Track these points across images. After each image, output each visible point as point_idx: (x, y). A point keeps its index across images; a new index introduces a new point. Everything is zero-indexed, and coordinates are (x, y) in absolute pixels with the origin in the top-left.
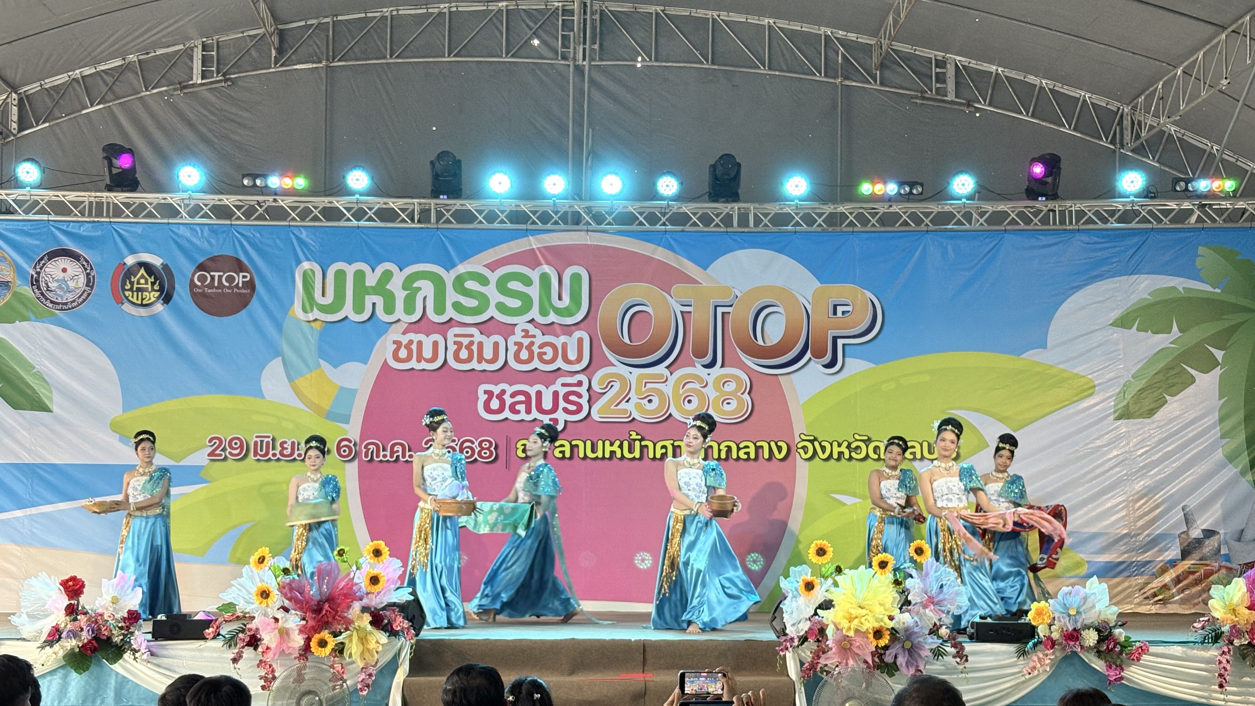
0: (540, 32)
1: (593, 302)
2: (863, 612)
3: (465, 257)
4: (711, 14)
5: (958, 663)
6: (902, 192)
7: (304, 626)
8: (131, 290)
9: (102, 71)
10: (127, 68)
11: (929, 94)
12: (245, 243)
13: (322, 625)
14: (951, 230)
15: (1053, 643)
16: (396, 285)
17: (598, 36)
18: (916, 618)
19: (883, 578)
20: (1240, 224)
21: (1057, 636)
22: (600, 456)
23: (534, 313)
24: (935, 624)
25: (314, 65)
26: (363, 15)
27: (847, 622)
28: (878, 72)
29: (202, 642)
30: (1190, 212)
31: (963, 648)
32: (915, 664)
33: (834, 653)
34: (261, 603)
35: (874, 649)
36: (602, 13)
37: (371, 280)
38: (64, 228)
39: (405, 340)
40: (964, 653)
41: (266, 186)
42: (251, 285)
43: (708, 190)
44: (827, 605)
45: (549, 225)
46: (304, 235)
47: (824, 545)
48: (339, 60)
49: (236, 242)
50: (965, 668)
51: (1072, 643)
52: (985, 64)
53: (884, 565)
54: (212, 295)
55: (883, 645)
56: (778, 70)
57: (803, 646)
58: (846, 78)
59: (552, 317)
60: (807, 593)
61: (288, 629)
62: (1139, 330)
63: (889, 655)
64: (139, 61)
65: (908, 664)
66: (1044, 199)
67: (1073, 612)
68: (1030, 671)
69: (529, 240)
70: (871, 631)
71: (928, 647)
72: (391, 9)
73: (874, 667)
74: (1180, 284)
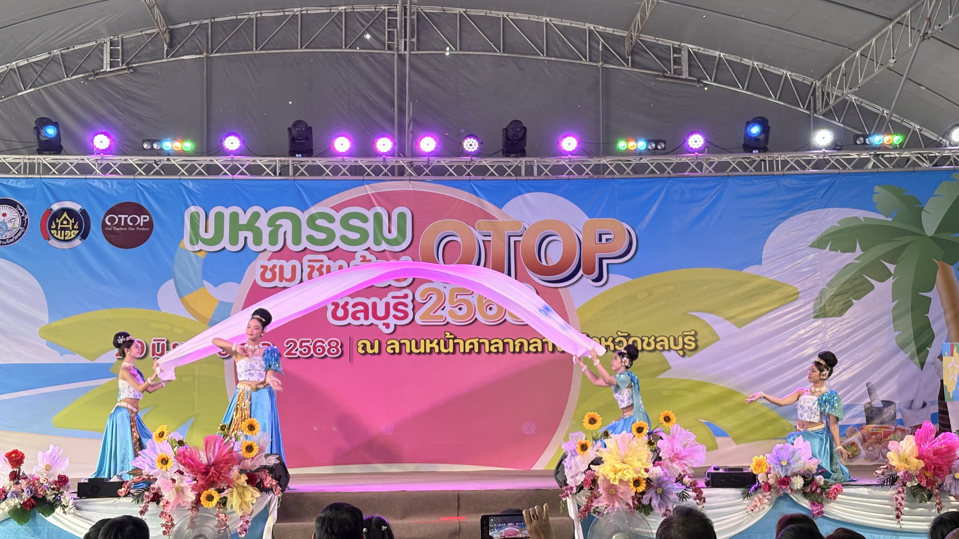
0: (371, 29)
1: (415, 234)
2: (625, 466)
3: (315, 201)
4: (502, 14)
5: (698, 504)
6: (650, 147)
7: (196, 485)
8: (56, 229)
9: (33, 62)
10: (52, 60)
11: (668, 74)
12: (145, 193)
13: (210, 484)
14: (687, 177)
15: (769, 487)
16: (262, 223)
17: (416, 32)
18: (666, 470)
19: (640, 440)
20: (906, 168)
21: (773, 482)
22: (423, 351)
23: (370, 243)
24: (680, 474)
25: (197, 56)
26: (235, 17)
27: (613, 474)
28: (630, 58)
29: (116, 499)
30: (868, 160)
31: (701, 493)
32: (665, 505)
33: (604, 498)
34: (161, 468)
35: (634, 495)
36: (419, 14)
37: (244, 219)
38: (5, 183)
39: (270, 265)
40: (702, 496)
41: (161, 149)
42: (149, 225)
43: (502, 148)
44: (598, 461)
45: (380, 176)
46: (191, 185)
47: (595, 415)
48: (216, 52)
49: (138, 191)
50: (703, 507)
51: (784, 487)
52: (711, 51)
53: (640, 430)
54: (119, 232)
55: (641, 491)
56: (554, 57)
57: (580, 493)
58: (606, 62)
59: (384, 246)
60: (582, 452)
61: (183, 487)
62: (831, 250)
64: (61, 54)
65: (660, 505)
66: (757, 151)
67: (784, 463)
68: (752, 508)
69: (365, 188)
70: (632, 481)
71: (675, 492)
72: (256, 12)
73: (634, 508)
74: (861, 214)
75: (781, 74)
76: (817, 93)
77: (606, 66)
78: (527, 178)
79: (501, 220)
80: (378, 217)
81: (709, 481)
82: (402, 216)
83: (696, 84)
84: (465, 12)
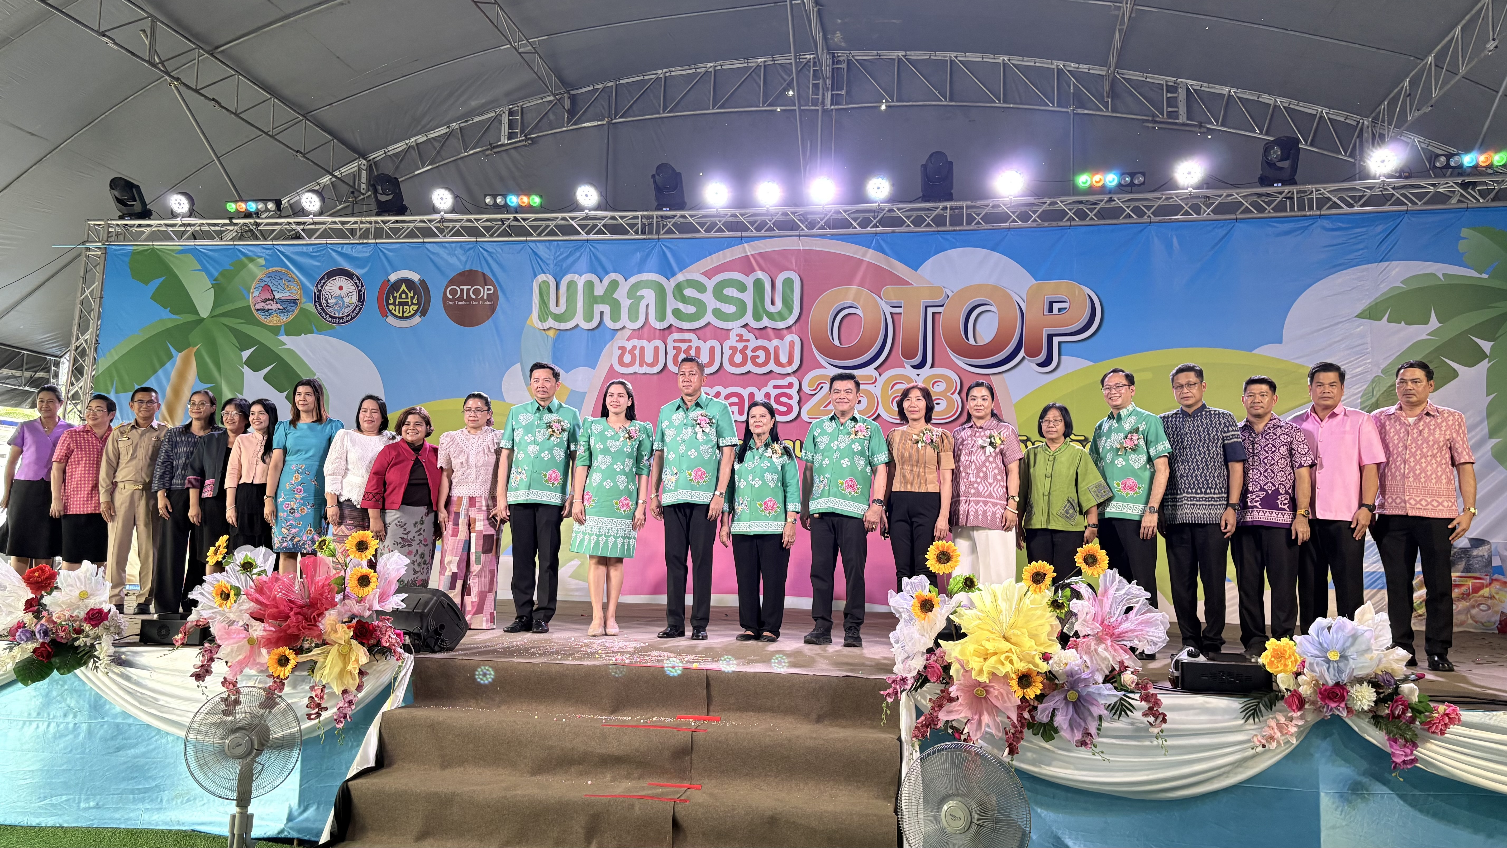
0: (794, 83)
1: (805, 305)
2: (1007, 646)
3: (684, 266)
4: (949, 56)
5: (1151, 724)
6: (1123, 182)
8: (394, 304)
9: (431, 138)
10: (450, 134)
11: (1160, 118)
12: (489, 258)
14: (1177, 221)
15: (1300, 702)
16: (621, 294)
17: (846, 83)
18: (1085, 657)
19: (1038, 597)
21: (1309, 692)
23: (748, 318)
24: (1113, 669)
25: (599, 123)
26: (640, 78)
27: (982, 660)
28: (1109, 100)
29: (167, 651)
31: (1157, 703)
32: (1083, 724)
33: (961, 705)
34: (221, 606)
35: (1019, 702)
36: (849, 63)
37: (599, 290)
38: (339, 249)
39: (629, 345)
40: (1161, 710)
41: (507, 205)
42: (494, 297)
43: (921, 190)
44: (953, 633)
45: (763, 232)
46: (539, 249)
47: (949, 547)
48: (620, 118)
49: (481, 256)
50: (1162, 731)
51: (1333, 705)
52: (1217, 86)
53: (1039, 578)
54: (461, 307)
55: (1035, 694)
56: (1012, 103)
57: (924, 688)
58: (1078, 107)
59: (765, 322)
60: (923, 616)
62: (1390, 321)
63: (1044, 711)
64: (460, 128)
65: (1072, 725)
66: (1280, 184)
67: (1333, 656)
68: (1264, 741)
69: (744, 247)
70: (1015, 677)
71: (1103, 702)
72: (664, 71)
73: (1022, 726)
74: (1440, 270)
75: (1315, 112)
76: (1365, 135)
77: (1080, 111)
78: (951, 228)
79: (915, 285)
80: (758, 284)
81: (1177, 677)
82: (788, 282)
83: (1197, 129)
84: (905, 56)
